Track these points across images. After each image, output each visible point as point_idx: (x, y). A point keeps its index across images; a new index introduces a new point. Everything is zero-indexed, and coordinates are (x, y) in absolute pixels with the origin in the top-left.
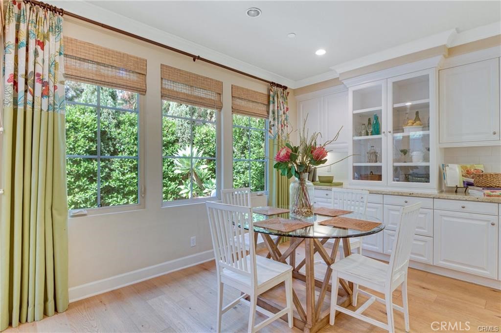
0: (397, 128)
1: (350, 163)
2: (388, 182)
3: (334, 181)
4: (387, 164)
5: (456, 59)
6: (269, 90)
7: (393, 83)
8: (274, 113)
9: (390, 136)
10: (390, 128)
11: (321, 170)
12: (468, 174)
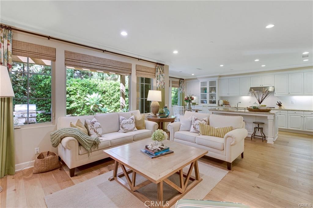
0: (210, 92)
1: (200, 100)
2: (208, 104)
3: (196, 104)
4: (208, 99)
5: (222, 78)
6: (180, 80)
7: (210, 82)
8: (181, 86)
9: (208, 93)
10: (209, 92)
11: (193, 101)
12: (224, 102)
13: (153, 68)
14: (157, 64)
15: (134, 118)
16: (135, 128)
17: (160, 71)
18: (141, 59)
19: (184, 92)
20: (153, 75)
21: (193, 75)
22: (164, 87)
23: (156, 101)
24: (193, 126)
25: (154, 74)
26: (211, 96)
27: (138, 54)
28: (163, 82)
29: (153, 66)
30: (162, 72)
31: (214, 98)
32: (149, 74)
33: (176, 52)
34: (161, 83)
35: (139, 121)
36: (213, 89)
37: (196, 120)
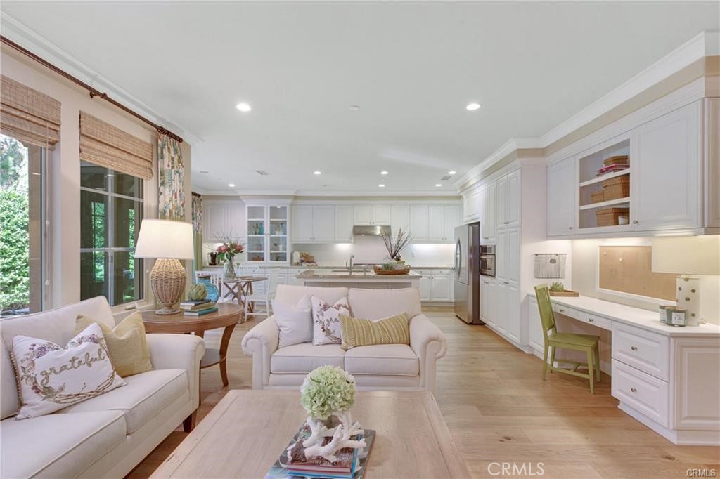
0: (272, 233)
1: (247, 251)
2: (268, 261)
4: (267, 252)
5: (298, 202)
7: (271, 208)
9: (268, 236)
10: (269, 232)
12: (302, 256)
13: (146, 143)
14: (162, 130)
15: (100, 335)
16: (117, 377)
17: (173, 159)
18: (104, 96)
19: (201, 232)
20: (146, 168)
21: (232, 185)
22: (184, 210)
23: (173, 260)
24: (321, 326)
25: (147, 164)
26: (275, 245)
27: (94, 73)
28: (180, 195)
29: (145, 135)
30: (176, 161)
31: (280, 246)
32: (132, 159)
33: (244, 107)
34: (176, 198)
35: (128, 341)
36: (277, 226)
37: (326, 307)
